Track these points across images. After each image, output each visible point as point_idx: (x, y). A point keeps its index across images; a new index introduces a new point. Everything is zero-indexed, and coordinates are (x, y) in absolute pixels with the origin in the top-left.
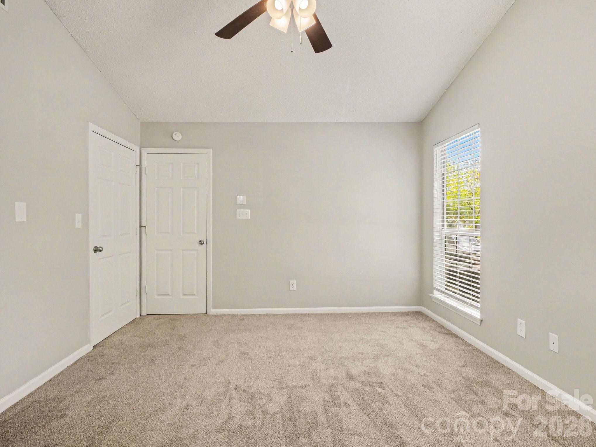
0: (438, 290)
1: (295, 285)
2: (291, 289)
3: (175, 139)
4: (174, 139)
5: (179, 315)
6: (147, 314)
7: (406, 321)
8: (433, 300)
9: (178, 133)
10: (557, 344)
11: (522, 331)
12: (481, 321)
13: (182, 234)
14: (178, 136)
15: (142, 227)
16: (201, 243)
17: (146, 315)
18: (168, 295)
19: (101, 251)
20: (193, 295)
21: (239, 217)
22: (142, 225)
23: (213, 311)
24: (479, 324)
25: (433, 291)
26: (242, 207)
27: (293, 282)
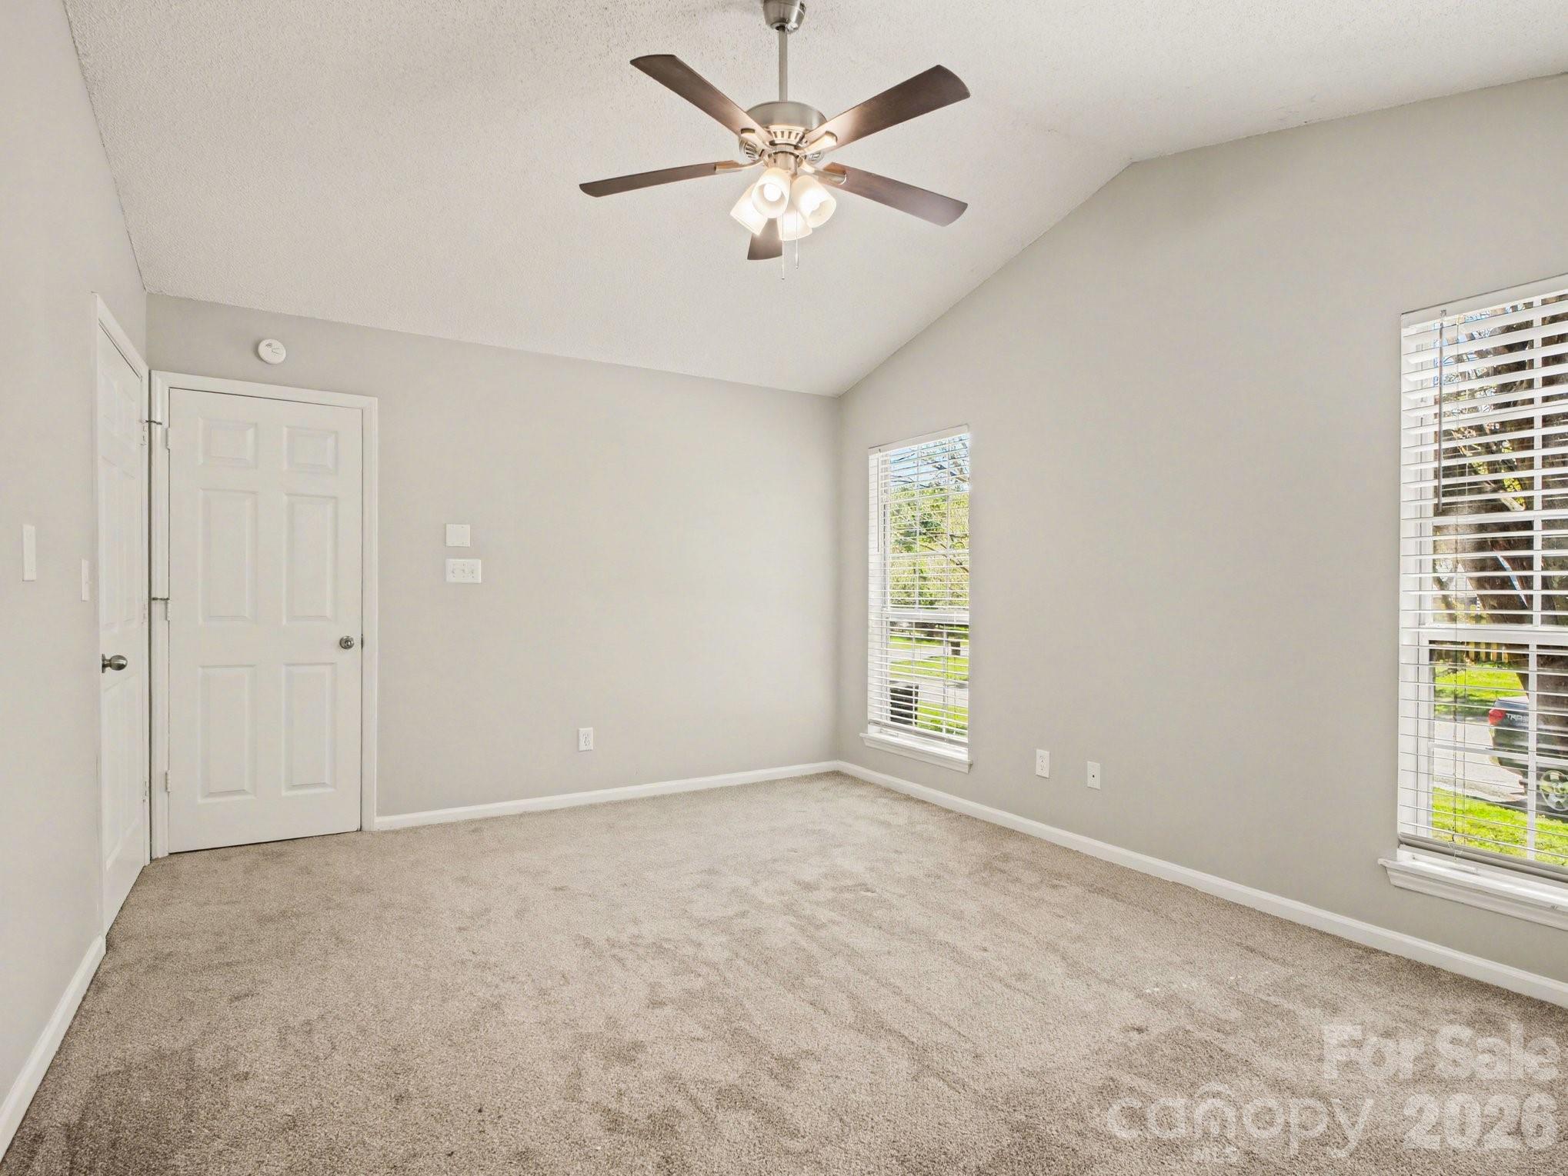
0: (877, 723)
1: (591, 739)
2: (582, 747)
3: (266, 359)
4: (262, 359)
5: (279, 843)
6: (171, 854)
7: (824, 789)
8: (867, 744)
9: (276, 344)
10: (1098, 777)
11: (1042, 767)
12: (971, 765)
13: (284, 622)
14: (274, 352)
15: (153, 602)
16: (346, 644)
17: (167, 854)
18: (241, 792)
19: (121, 667)
20: (323, 785)
21: (450, 578)
22: (153, 596)
23: (380, 822)
24: (966, 771)
25: (867, 727)
26: (460, 552)
27: (587, 731)
